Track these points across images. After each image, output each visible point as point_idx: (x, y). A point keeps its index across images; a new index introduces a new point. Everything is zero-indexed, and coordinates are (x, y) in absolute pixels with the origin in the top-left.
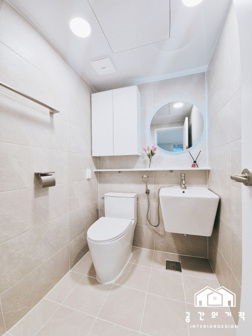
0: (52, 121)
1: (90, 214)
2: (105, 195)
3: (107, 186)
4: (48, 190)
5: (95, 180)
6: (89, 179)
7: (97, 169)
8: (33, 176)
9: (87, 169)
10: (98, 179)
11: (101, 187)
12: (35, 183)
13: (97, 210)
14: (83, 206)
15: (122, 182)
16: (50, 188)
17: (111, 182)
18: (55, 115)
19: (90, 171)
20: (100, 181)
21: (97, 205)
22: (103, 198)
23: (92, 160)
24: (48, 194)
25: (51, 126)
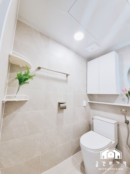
0: (67, 79)
1: (85, 127)
2: (94, 117)
3: (96, 112)
4: (63, 110)
5: (88, 107)
6: (85, 107)
7: (90, 101)
8: (58, 104)
9: (84, 101)
10: (90, 107)
11: (92, 111)
12: (58, 107)
13: (90, 125)
14: (81, 121)
15: (105, 111)
16: (64, 110)
17: (98, 110)
18: (68, 76)
19: (86, 102)
20: (92, 108)
21: (89, 122)
22: (93, 119)
23: (87, 96)
24: (63, 112)
25: (66, 81)
